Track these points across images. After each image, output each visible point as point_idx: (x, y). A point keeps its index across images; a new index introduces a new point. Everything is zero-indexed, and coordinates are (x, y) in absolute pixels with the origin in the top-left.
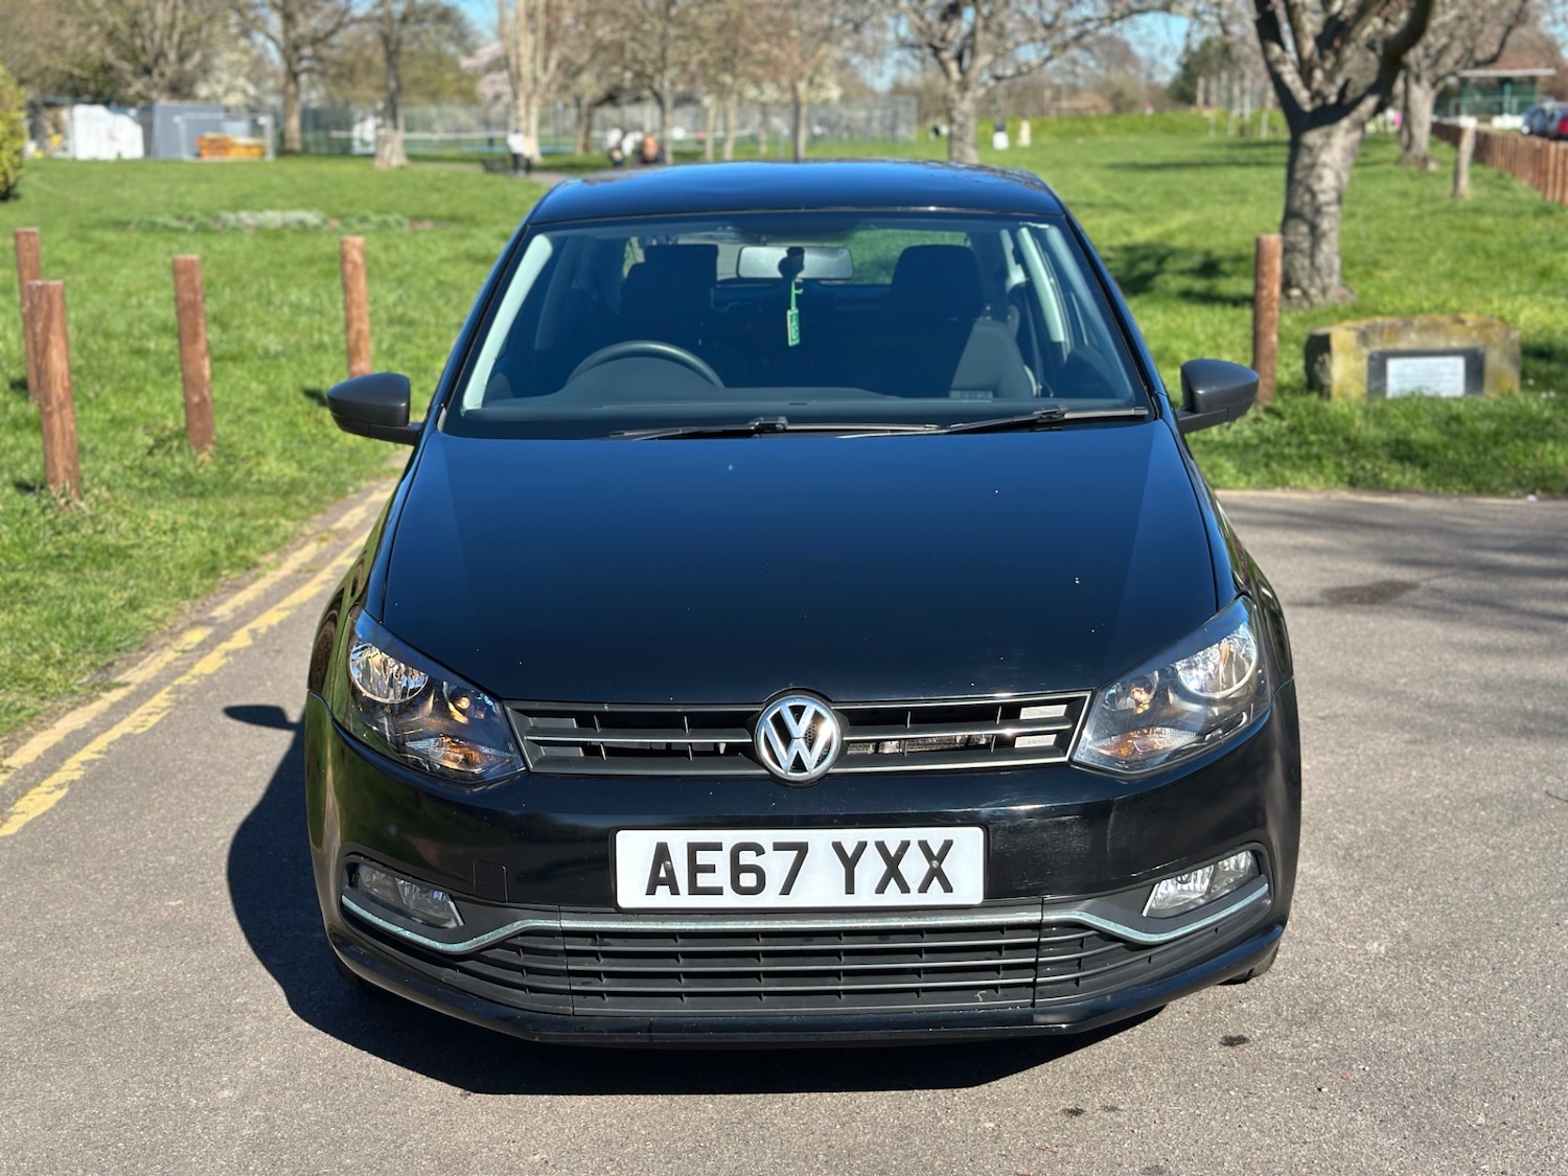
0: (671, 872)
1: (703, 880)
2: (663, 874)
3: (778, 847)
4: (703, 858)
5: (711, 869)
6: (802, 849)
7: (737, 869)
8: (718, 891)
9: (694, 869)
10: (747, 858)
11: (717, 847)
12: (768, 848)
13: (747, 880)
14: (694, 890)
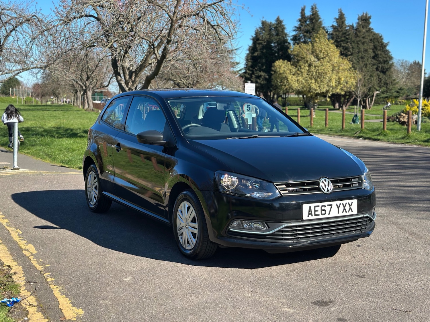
0: (311, 212)
1: (317, 213)
2: (310, 212)
3: (328, 205)
4: (317, 209)
5: (318, 211)
6: (331, 205)
7: (322, 210)
8: (319, 215)
9: (315, 211)
10: (323, 208)
11: (319, 206)
12: (326, 206)
13: (323, 212)
14: (315, 215)
